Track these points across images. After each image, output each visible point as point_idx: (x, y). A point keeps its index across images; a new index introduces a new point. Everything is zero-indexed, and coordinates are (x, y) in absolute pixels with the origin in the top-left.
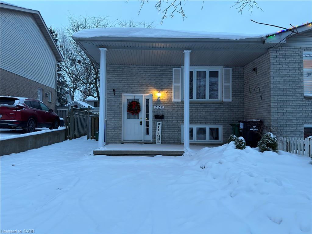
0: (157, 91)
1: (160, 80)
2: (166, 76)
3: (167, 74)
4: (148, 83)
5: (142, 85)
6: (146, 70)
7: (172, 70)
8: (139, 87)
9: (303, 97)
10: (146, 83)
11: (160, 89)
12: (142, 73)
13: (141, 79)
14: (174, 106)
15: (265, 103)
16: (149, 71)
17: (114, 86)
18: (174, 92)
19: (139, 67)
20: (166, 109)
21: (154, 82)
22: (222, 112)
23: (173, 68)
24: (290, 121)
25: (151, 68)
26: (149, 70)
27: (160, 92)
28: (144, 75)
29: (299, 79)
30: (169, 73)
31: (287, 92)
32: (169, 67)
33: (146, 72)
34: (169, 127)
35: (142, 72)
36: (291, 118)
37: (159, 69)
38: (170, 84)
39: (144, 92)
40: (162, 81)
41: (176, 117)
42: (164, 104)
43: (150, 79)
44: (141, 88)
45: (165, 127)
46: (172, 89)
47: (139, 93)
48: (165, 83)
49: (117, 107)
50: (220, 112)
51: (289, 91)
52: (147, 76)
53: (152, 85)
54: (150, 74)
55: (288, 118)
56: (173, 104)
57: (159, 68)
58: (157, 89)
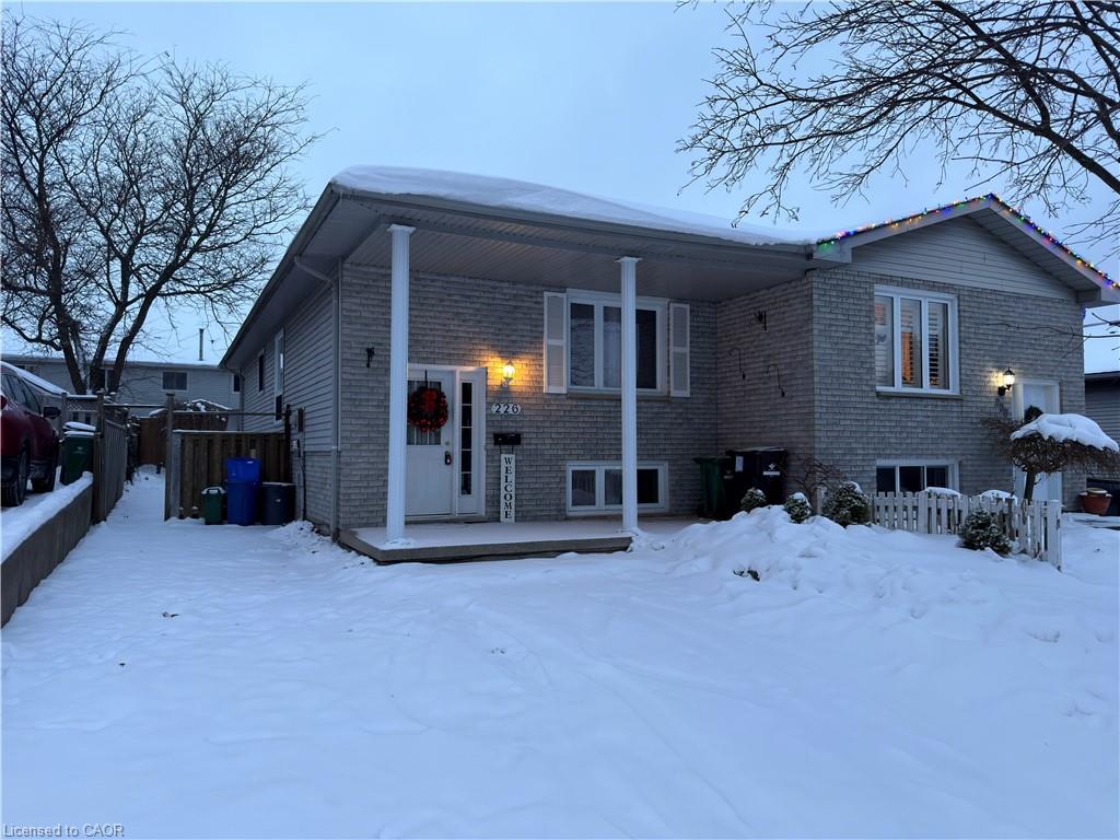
0: (499, 359)
1: (508, 324)
2: (525, 314)
3: (529, 308)
4: (474, 333)
5: (456, 338)
6: (468, 293)
7: (542, 297)
8: (447, 343)
9: (874, 394)
10: (468, 333)
11: (509, 354)
12: (456, 301)
13: (453, 319)
14: (548, 405)
15: (795, 405)
16: (478, 297)
17: (366, 337)
18: (549, 365)
19: (447, 282)
20: (525, 416)
21: (492, 330)
22: (667, 427)
23: (546, 294)
24: (851, 451)
25: (483, 285)
26: (477, 294)
27: (510, 363)
28: (462, 307)
29: (868, 350)
30: (534, 305)
31: (847, 381)
32: (533, 288)
33: (468, 297)
34: (534, 469)
35: (456, 298)
36: (853, 446)
37: (505, 291)
38: (538, 338)
39: (462, 359)
40: (515, 330)
41: (553, 439)
42: (520, 400)
43: (480, 322)
44: (454, 349)
45: (525, 469)
46: (542, 355)
47: (447, 362)
48: (523, 336)
49: (377, 406)
50: (662, 426)
51: (849, 378)
52: (471, 311)
53: (484, 340)
54: (478, 306)
55: (847, 443)
56: (546, 400)
57: (508, 288)
58: (500, 352)
